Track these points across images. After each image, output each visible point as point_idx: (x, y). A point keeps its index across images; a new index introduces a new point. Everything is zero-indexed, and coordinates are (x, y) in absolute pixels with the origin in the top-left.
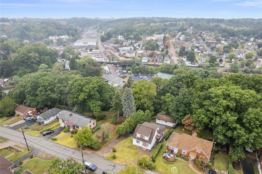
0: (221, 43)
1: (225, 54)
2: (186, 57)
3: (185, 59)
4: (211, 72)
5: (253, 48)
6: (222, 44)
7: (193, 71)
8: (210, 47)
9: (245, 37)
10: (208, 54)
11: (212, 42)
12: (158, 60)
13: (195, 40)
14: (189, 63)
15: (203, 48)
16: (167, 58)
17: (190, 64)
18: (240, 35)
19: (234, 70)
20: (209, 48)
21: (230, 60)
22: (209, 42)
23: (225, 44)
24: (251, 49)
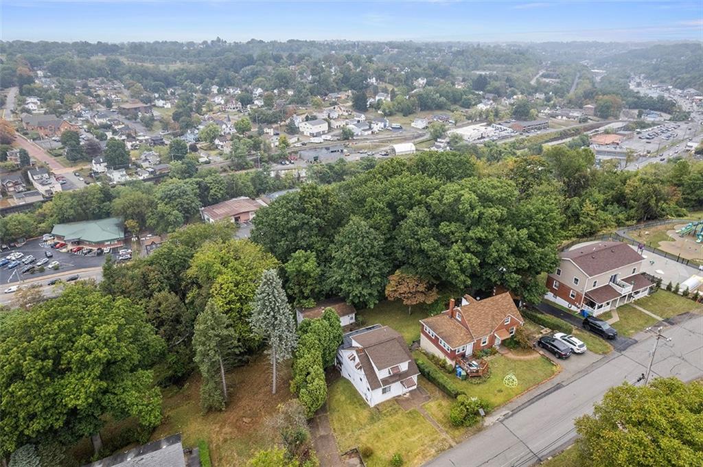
0: (155, 106)
1: (189, 131)
2: (101, 160)
3: (100, 168)
4: (212, 181)
5: (234, 108)
6: (160, 109)
7: (171, 190)
8: (139, 120)
9: (197, 86)
10: (150, 141)
11: (136, 107)
12: (12, 189)
13: (83, 107)
14: (122, 173)
15: (123, 126)
16: (40, 176)
17: (124, 175)
18: (186, 83)
19: (239, 164)
20: (136, 123)
21: (211, 142)
22: (127, 108)
23: (166, 107)
24: (229, 110)
